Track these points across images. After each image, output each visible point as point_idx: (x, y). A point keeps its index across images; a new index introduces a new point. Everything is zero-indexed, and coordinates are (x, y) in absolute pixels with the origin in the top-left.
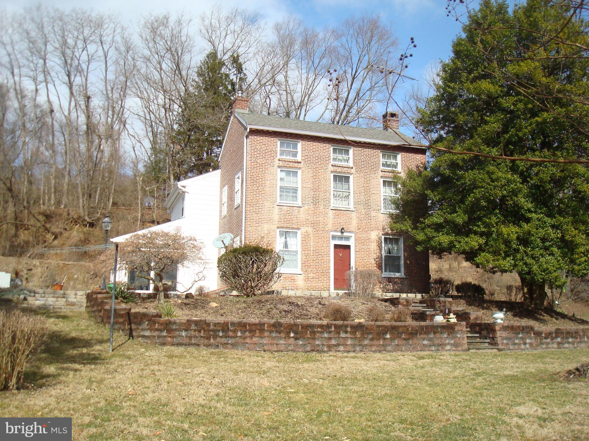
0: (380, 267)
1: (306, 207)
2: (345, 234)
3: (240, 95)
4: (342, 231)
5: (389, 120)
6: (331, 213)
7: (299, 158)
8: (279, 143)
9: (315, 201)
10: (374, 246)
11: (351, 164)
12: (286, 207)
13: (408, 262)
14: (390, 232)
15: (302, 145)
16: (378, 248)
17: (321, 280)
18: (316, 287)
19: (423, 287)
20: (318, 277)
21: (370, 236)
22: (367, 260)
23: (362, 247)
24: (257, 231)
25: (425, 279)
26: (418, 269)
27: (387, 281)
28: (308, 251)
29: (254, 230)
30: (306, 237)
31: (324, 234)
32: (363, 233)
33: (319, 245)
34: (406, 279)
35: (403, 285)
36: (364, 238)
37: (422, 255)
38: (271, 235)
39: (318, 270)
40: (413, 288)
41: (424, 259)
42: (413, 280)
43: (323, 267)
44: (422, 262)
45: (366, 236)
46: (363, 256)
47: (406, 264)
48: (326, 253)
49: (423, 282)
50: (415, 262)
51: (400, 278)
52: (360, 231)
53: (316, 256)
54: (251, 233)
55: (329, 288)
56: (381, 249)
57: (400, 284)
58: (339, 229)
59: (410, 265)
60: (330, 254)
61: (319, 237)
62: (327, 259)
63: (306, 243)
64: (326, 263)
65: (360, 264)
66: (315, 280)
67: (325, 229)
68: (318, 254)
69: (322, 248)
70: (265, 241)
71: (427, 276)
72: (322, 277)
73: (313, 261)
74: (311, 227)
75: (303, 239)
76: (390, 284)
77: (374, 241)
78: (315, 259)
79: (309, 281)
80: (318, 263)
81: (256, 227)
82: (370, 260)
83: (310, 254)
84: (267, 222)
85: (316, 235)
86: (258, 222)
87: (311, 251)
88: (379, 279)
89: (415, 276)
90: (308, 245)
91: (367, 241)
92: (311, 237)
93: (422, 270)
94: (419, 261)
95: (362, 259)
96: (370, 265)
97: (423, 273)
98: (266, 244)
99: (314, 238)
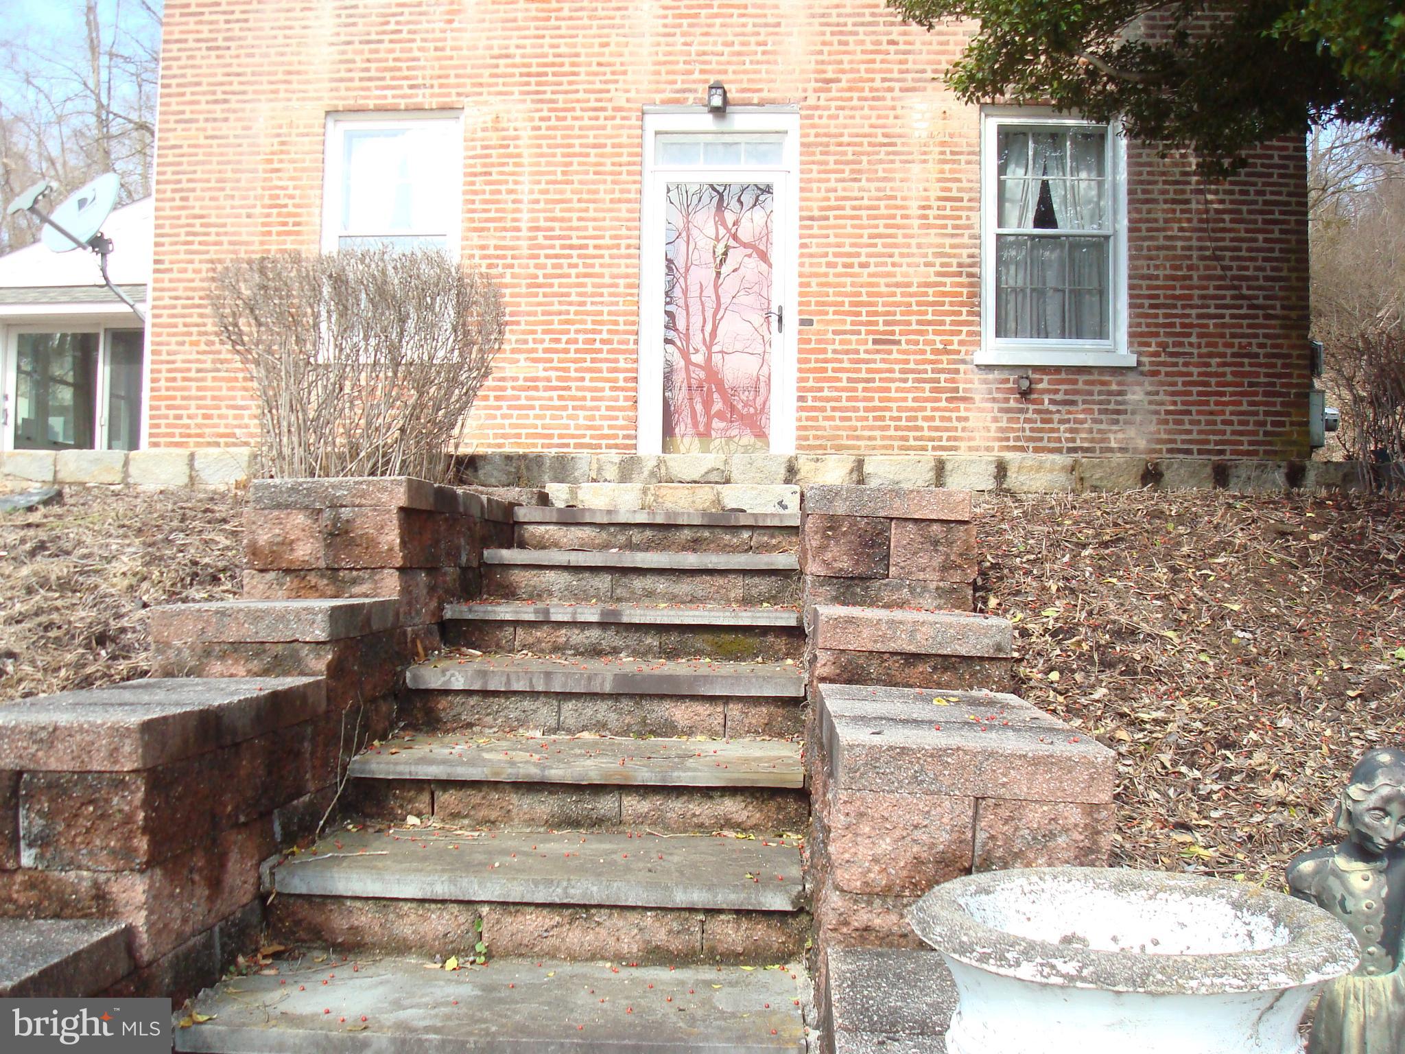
2: (738, 121)
4: (718, 100)
16: (954, 194)
17: (580, 394)
18: (550, 436)
19: (1264, 424)
20: (559, 379)
21: (899, 122)
22: (877, 265)
23: (844, 189)
24: (219, 146)
25: (1279, 370)
26: (1228, 312)
27: (1011, 391)
28: (505, 229)
29: (202, 141)
30: (493, 152)
31: (604, 128)
32: (852, 108)
33: (573, 192)
34: (1141, 378)
35: (1118, 412)
36: (857, 136)
37: (1255, 222)
38: (293, 156)
39: (564, 338)
40: (1187, 427)
41: (1272, 250)
42: (1195, 378)
43: (594, 322)
44: (1257, 269)
45: (873, 121)
46: (852, 245)
47: (1144, 283)
48: (612, 237)
49: (1261, 390)
50: (1207, 268)
51: (1102, 370)
52: (834, 94)
53: (547, 257)
54: (185, 159)
55: (626, 437)
56: (973, 195)
57: (1096, 407)
58: (695, 91)
59: (1174, 288)
60: (633, 242)
61: (571, 146)
62: (615, 271)
63: (488, 188)
64: (611, 295)
65: (831, 290)
66: (541, 394)
67: (610, 100)
68: (563, 247)
69: (587, 210)
70: (260, 191)
71: (1289, 356)
72: (583, 379)
73: (529, 286)
74: (522, 93)
75: (474, 166)
76: (1031, 407)
77: (925, 153)
78: (545, 276)
79: (504, 404)
80: (562, 295)
81: (209, 125)
82: (894, 265)
83: (512, 248)
84: (273, 92)
85: (555, 137)
86: (225, 93)
87: (518, 229)
88: (953, 381)
89: (1210, 355)
90: (504, 196)
91: (878, 153)
92: (526, 152)
93: (1256, 317)
94: (1234, 264)
95: (840, 260)
96: (898, 299)
97: (1266, 336)
98: (263, 207)
99: (542, 155)
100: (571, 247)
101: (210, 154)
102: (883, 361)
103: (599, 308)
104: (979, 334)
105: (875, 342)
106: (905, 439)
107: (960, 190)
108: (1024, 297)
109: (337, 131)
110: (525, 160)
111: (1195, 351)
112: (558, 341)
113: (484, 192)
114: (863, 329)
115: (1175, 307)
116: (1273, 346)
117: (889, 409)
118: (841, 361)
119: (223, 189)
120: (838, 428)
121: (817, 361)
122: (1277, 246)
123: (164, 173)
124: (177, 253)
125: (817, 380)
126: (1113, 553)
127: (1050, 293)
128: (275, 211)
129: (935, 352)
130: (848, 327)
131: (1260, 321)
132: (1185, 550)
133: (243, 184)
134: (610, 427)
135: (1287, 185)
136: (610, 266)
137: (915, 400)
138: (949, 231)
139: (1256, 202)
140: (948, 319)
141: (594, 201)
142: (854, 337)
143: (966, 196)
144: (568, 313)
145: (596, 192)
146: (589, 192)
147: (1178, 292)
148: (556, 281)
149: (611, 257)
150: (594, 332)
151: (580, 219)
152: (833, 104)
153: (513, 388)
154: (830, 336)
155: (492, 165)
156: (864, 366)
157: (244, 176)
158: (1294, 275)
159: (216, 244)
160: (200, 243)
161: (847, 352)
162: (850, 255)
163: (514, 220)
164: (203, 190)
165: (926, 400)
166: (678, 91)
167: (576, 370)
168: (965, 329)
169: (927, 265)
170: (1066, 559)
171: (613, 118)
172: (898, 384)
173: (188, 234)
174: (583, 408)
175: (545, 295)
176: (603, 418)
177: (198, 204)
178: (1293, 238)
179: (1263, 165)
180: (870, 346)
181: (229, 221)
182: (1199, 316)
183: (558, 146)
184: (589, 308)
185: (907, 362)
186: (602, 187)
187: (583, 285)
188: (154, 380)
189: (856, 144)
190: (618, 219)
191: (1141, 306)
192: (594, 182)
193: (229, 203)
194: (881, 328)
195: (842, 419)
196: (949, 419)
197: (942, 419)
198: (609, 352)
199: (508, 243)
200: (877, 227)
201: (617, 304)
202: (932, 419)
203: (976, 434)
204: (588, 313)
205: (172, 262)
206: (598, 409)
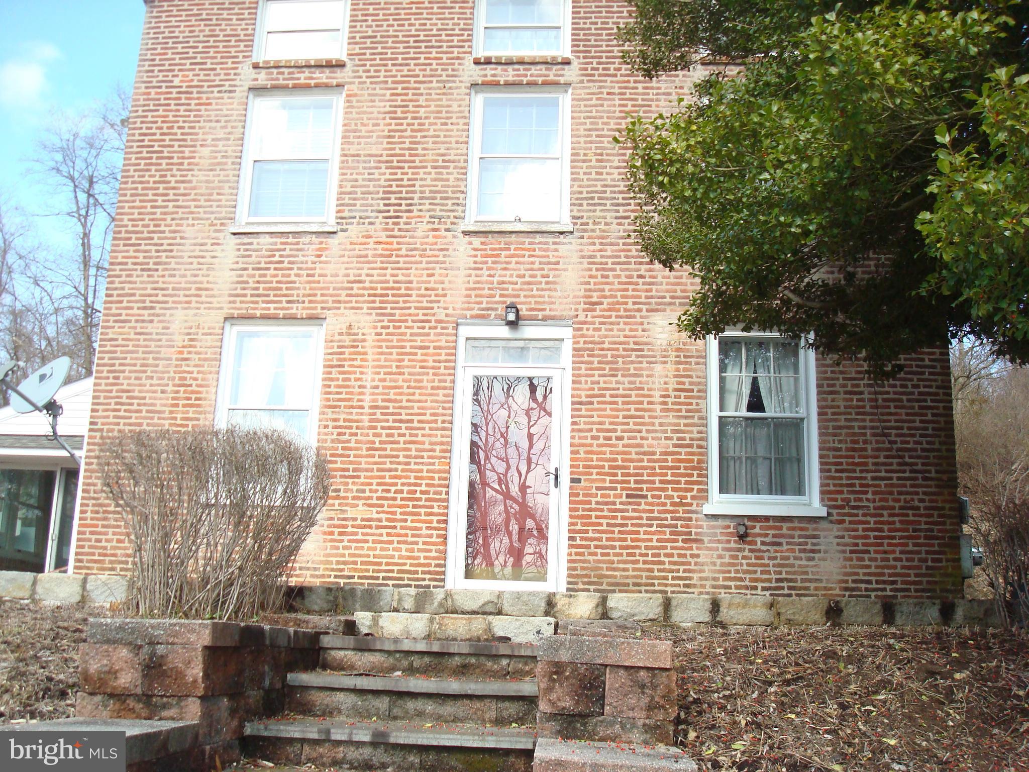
1: (354, 231)
4: (509, 316)
6: (463, 246)
7: (343, 51)
9: (397, 207)
11: (565, 49)
12: (267, 239)
16: (687, 386)
17: (403, 532)
18: (380, 564)
19: (926, 560)
20: (388, 520)
21: (646, 334)
22: (629, 438)
23: (605, 382)
24: (145, 340)
25: (936, 519)
26: (895, 475)
27: (731, 535)
28: (352, 407)
29: (132, 336)
30: (346, 350)
31: (428, 335)
32: (611, 323)
33: (403, 381)
34: (831, 526)
35: (813, 551)
36: (615, 343)
37: (913, 408)
38: (198, 349)
39: (393, 489)
40: (867, 563)
41: (926, 429)
42: (872, 525)
43: (416, 478)
44: (916, 443)
45: (627, 333)
46: (611, 423)
47: (831, 453)
48: (432, 415)
49: (922, 534)
50: (877, 442)
51: (801, 519)
52: (598, 313)
53: (383, 428)
54: (119, 349)
55: (437, 566)
56: (701, 387)
57: (797, 548)
58: (496, 309)
59: (853, 457)
60: (448, 418)
61: (403, 347)
62: (434, 439)
63: (341, 376)
64: (429, 457)
65: (595, 457)
66: (374, 531)
67: (434, 315)
68: (395, 421)
69: (414, 394)
70: (172, 374)
71: (943, 508)
72: (406, 521)
73: (368, 449)
74: (369, 308)
75: (332, 360)
76: (748, 547)
77: (665, 357)
78: (381, 442)
79: (346, 538)
80: (393, 457)
81: (139, 325)
82: (642, 438)
83: (357, 421)
84: (187, 302)
85: (392, 341)
86: (151, 302)
87: (362, 407)
88: (687, 526)
89: (883, 508)
90: (353, 383)
91: (630, 356)
92: (370, 351)
93: (916, 479)
94: (898, 439)
95: (601, 434)
96: (645, 464)
97: (924, 493)
98: (174, 385)
99: (382, 353)
100: (401, 421)
101: (138, 346)
102: (634, 510)
103: (420, 467)
104: (707, 491)
105: (628, 496)
106: (652, 570)
107: (691, 384)
108: (741, 463)
109: (232, 332)
110: (369, 357)
111: (871, 505)
112: (388, 491)
113: (338, 379)
114: (619, 486)
115: (855, 471)
116: (931, 501)
117: (639, 547)
118: (602, 510)
119: (145, 372)
120: (599, 561)
121: (584, 510)
122: (930, 426)
123: (103, 358)
124: (108, 417)
125: (583, 524)
126: (793, 690)
127: (760, 461)
128: (182, 389)
129: (673, 504)
130: (608, 485)
131: (920, 482)
132: (853, 687)
133: (160, 368)
134: (425, 558)
135: (935, 380)
136: (430, 436)
137: (658, 540)
138: (684, 413)
139: (913, 393)
140: (683, 480)
141: (419, 388)
142: (612, 493)
143: (696, 388)
144: (396, 470)
145: (421, 381)
146: (416, 381)
147: (857, 460)
148: (389, 446)
149: (431, 429)
150: (416, 485)
151: (408, 401)
152: (597, 320)
153: (353, 526)
154: (594, 491)
155: (345, 360)
156: (619, 514)
157: (161, 363)
158: (944, 447)
159: (137, 411)
160: (125, 411)
161: (606, 503)
162: (608, 431)
163: (359, 400)
164: (130, 372)
165: (667, 541)
166: (483, 309)
167: (401, 514)
168: (696, 487)
169: (667, 438)
170: (755, 695)
171: (436, 328)
172: (645, 529)
173: (117, 404)
174: (405, 542)
175: (380, 456)
176: (419, 550)
177: (126, 382)
178: (942, 419)
179: (917, 366)
180: (624, 499)
181: (148, 395)
182: (873, 479)
183: (393, 347)
184: (413, 467)
185: (652, 511)
186: (425, 378)
187: (409, 450)
188: (82, 512)
189: (613, 350)
190: (437, 402)
191: (829, 471)
192: (419, 374)
193: (149, 382)
194: (632, 485)
195: (603, 555)
196: (685, 556)
197: (679, 555)
198: (427, 500)
199: (354, 417)
200: (629, 410)
201: (434, 464)
202: (672, 555)
203: (706, 568)
204: (411, 471)
205: (103, 424)
206: (417, 543)
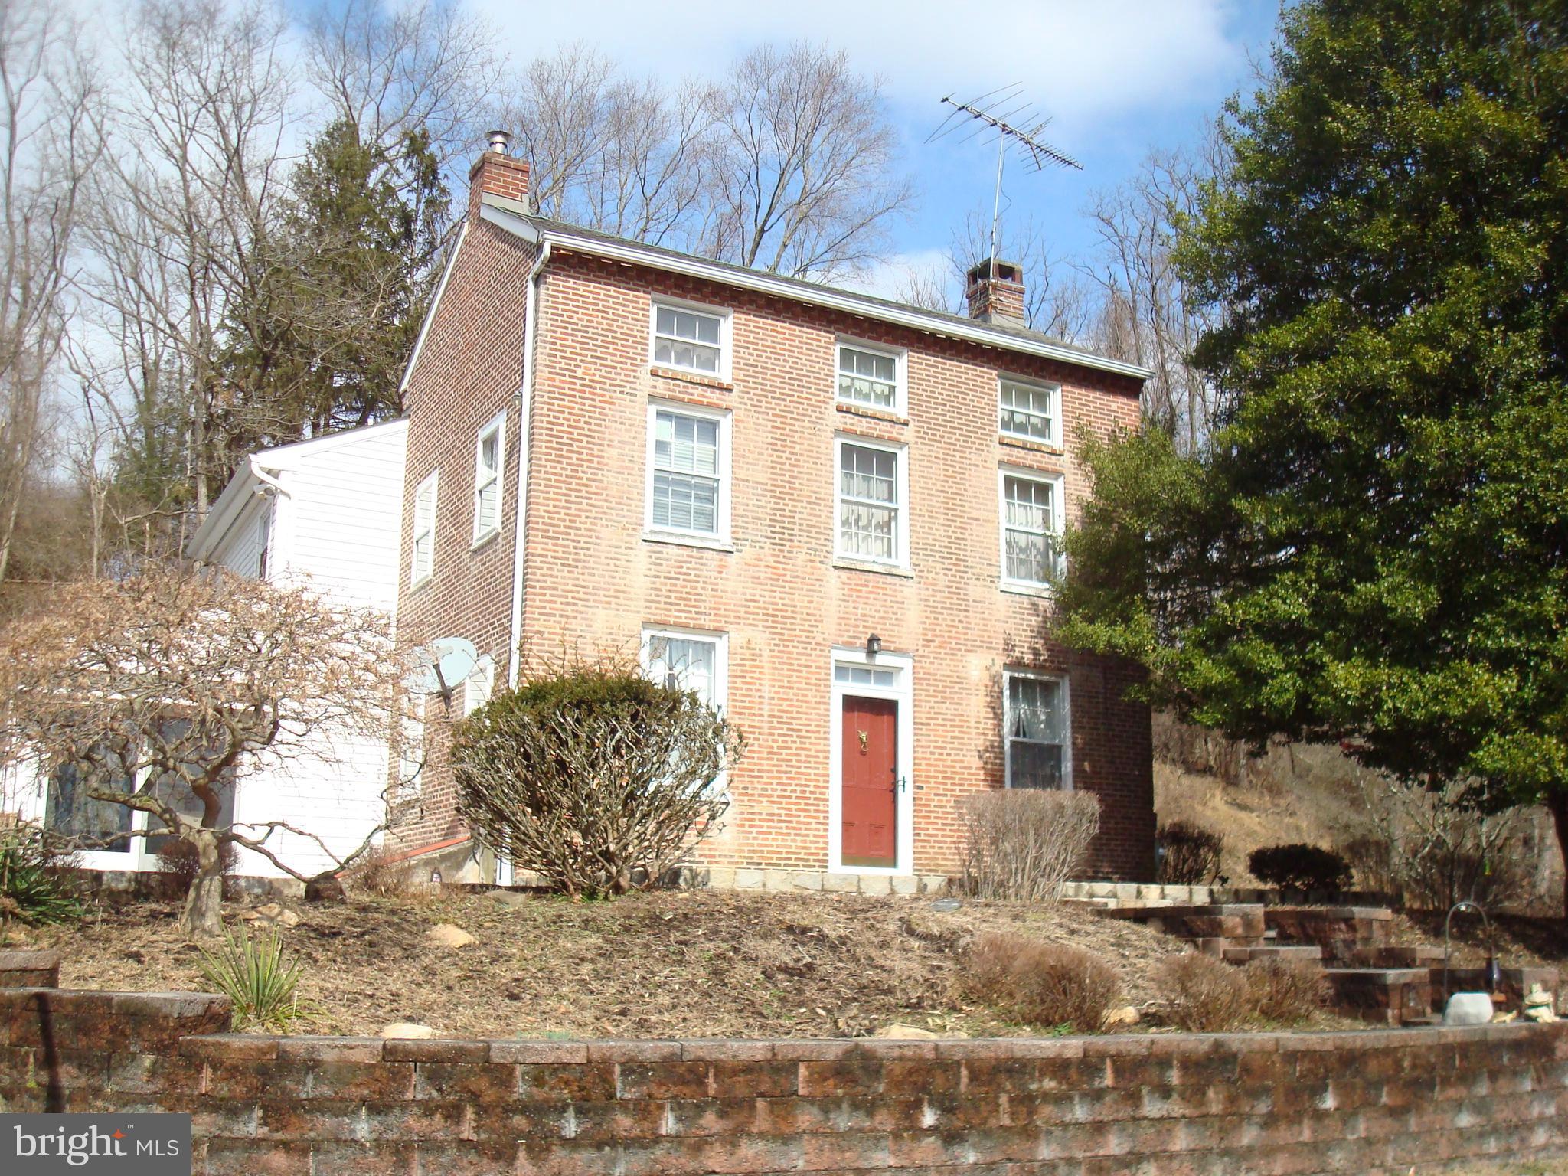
0: (995, 780)
1: (748, 552)
2: (881, 659)
3: (499, 148)
4: (872, 646)
5: (995, 288)
6: (834, 579)
7: (724, 373)
8: (653, 312)
9: (781, 535)
10: (977, 707)
11: (900, 408)
12: (674, 550)
13: (1086, 765)
14: (1028, 658)
15: (737, 326)
17: (798, 826)
19: (1135, 857)
20: (786, 815)
21: (964, 670)
22: (955, 755)
23: (938, 708)
24: (570, 635)
29: (558, 631)
30: (747, 663)
31: (810, 655)
32: (941, 659)
33: (793, 694)
36: (944, 676)
37: (1129, 743)
38: (620, 650)
39: (789, 788)
41: (1137, 759)
43: (806, 780)
45: (952, 668)
46: (942, 742)
48: (815, 726)
49: (1134, 838)
52: (932, 649)
53: (779, 735)
56: (1001, 717)
58: (861, 638)
60: (828, 730)
61: (791, 664)
62: (817, 747)
64: (814, 763)
65: (932, 769)
66: (776, 824)
68: (788, 729)
69: (801, 707)
72: (800, 816)
73: (769, 753)
74: (763, 626)
75: (735, 671)
77: (977, 690)
78: (778, 747)
79: (754, 830)
80: (788, 760)
81: (563, 620)
82: (963, 756)
84: (607, 603)
85: (783, 658)
86: (574, 598)
87: (762, 716)
90: (754, 693)
91: (955, 688)
92: (766, 665)
95: (936, 751)
99: (775, 668)
100: (793, 730)
103: (809, 770)
105: (955, 801)
107: (994, 714)
110: (766, 671)
112: (785, 790)
114: (949, 793)
116: (1138, 813)
118: (938, 812)
120: (936, 853)
121: (924, 811)
125: (924, 823)
130: (941, 792)
134: (814, 848)
135: (1142, 723)
136: (814, 744)
138: (990, 737)
139: (1129, 732)
141: (806, 702)
142: (944, 798)
144: (791, 772)
145: (806, 696)
146: (803, 695)
148: (784, 751)
149: (815, 738)
150: (806, 786)
151: (798, 712)
152: (932, 655)
153: (759, 820)
154: (932, 796)
155: (746, 672)
156: (949, 816)
161: (941, 807)
162: (941, 748)
163: (759, 709)
166: (851, 638)
167: (796, 810)
169: (979, 757)
171: (815, 649)
174: (800, 835)
175: (778, 760)
176: (810, 842)
180: (952, 804)
183: (784, 664)
184: (803, 770)
186: (810, 693)
187: (800, 755)
189: (943, 681)
190: (818, 714)
192: (805, 689)
194: (957, 793)
195: (939, 848)
198: (814, 799)
199: (756, 724)
200: (954, 732)
201: (817, 768)
204: (802, 774)
206: (808, 836)
